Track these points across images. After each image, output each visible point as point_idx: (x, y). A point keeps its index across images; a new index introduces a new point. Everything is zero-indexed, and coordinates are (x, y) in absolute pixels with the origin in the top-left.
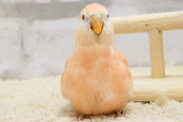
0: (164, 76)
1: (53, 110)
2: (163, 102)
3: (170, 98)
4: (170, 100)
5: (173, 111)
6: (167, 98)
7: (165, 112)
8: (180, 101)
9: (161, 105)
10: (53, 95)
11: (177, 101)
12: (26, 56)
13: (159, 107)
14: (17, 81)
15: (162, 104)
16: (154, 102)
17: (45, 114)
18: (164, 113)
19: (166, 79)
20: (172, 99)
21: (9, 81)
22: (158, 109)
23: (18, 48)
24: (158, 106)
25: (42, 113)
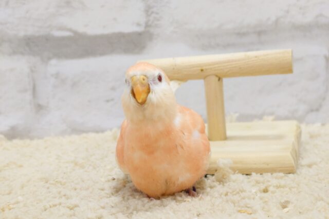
0: (226, 138)
1: (75, 189)
2: (225, 177)
3: (235, 170)
4: (234, 173)
5: (240, 192)
6: (230, 170)
7: (229, 194)
8: (247, 175)
9: (222, 181)
10: (76, 164)
11: (243, 174)
12: (39, 108)
13: (220, 184)
14: (28, 141)
15: (224, 180)
16: (213, 175)
17: (65, 195)
18: (226, 195)
19: (227, 142)
20: (237, 172)
21: (16, 141)
22: (219, 188)
23: (28, 96)
24: (218, 183)
25: (60, 193)
